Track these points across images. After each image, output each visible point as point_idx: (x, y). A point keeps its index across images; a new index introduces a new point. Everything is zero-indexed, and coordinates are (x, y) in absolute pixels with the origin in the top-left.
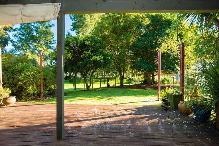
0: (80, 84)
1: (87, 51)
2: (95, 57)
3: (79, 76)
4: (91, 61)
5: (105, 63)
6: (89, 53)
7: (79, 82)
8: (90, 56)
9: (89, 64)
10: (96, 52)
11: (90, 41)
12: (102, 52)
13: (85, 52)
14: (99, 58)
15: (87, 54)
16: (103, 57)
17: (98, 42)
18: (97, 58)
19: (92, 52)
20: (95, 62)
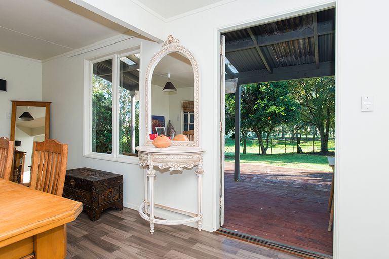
0: (253, 147)
1: (262, 99)
2: (273, 108)
3: (250, 134)
4: (268, 113)
5: (288, 115)
6: (265, 102)
7: (251, 143)
8: (266, 107)
9: (264, 118)
10: (274, 100)
11: (267, 86)
12: (283, 101)
13: (259, 101)
14: (279, 109)
15: (262, 103)
16: (284, 108)
17: (277, 86)
18: (276, 109)
19: (269, 100)
20: (273, 114)
